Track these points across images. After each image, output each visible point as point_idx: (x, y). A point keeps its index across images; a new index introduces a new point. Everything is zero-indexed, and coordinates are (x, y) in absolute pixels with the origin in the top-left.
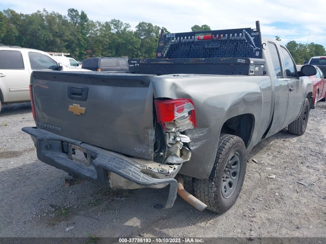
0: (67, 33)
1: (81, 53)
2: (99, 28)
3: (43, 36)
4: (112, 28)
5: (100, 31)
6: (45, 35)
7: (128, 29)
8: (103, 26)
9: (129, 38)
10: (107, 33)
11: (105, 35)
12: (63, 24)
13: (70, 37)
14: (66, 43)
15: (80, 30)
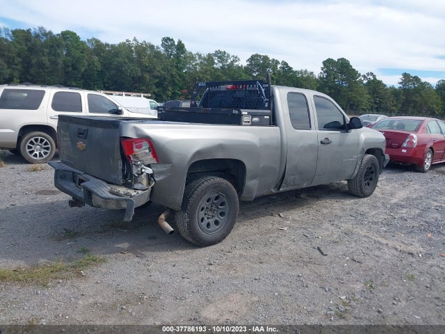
0: (159, 68)
1: (174, 93)
2: (198, 62)
3: (129, 71)
4: (216, 61)
5: (200, 66)
6: (131, 71)
7: (236, 64)
8: (204, 59)
9: (237, 75)
10: (208, 68)
11: (206, 71)
12: (154, 57)
13: (162, 72)
14: (157, 80)
15: (175, 64)
